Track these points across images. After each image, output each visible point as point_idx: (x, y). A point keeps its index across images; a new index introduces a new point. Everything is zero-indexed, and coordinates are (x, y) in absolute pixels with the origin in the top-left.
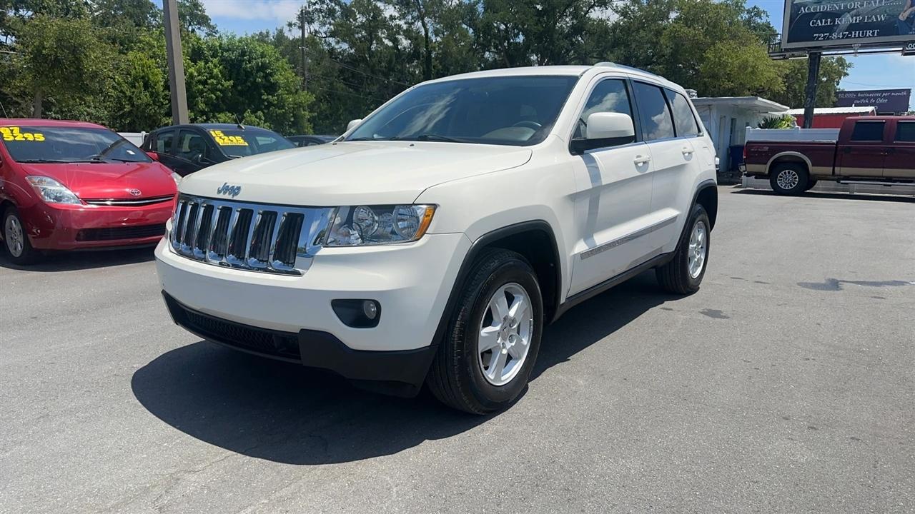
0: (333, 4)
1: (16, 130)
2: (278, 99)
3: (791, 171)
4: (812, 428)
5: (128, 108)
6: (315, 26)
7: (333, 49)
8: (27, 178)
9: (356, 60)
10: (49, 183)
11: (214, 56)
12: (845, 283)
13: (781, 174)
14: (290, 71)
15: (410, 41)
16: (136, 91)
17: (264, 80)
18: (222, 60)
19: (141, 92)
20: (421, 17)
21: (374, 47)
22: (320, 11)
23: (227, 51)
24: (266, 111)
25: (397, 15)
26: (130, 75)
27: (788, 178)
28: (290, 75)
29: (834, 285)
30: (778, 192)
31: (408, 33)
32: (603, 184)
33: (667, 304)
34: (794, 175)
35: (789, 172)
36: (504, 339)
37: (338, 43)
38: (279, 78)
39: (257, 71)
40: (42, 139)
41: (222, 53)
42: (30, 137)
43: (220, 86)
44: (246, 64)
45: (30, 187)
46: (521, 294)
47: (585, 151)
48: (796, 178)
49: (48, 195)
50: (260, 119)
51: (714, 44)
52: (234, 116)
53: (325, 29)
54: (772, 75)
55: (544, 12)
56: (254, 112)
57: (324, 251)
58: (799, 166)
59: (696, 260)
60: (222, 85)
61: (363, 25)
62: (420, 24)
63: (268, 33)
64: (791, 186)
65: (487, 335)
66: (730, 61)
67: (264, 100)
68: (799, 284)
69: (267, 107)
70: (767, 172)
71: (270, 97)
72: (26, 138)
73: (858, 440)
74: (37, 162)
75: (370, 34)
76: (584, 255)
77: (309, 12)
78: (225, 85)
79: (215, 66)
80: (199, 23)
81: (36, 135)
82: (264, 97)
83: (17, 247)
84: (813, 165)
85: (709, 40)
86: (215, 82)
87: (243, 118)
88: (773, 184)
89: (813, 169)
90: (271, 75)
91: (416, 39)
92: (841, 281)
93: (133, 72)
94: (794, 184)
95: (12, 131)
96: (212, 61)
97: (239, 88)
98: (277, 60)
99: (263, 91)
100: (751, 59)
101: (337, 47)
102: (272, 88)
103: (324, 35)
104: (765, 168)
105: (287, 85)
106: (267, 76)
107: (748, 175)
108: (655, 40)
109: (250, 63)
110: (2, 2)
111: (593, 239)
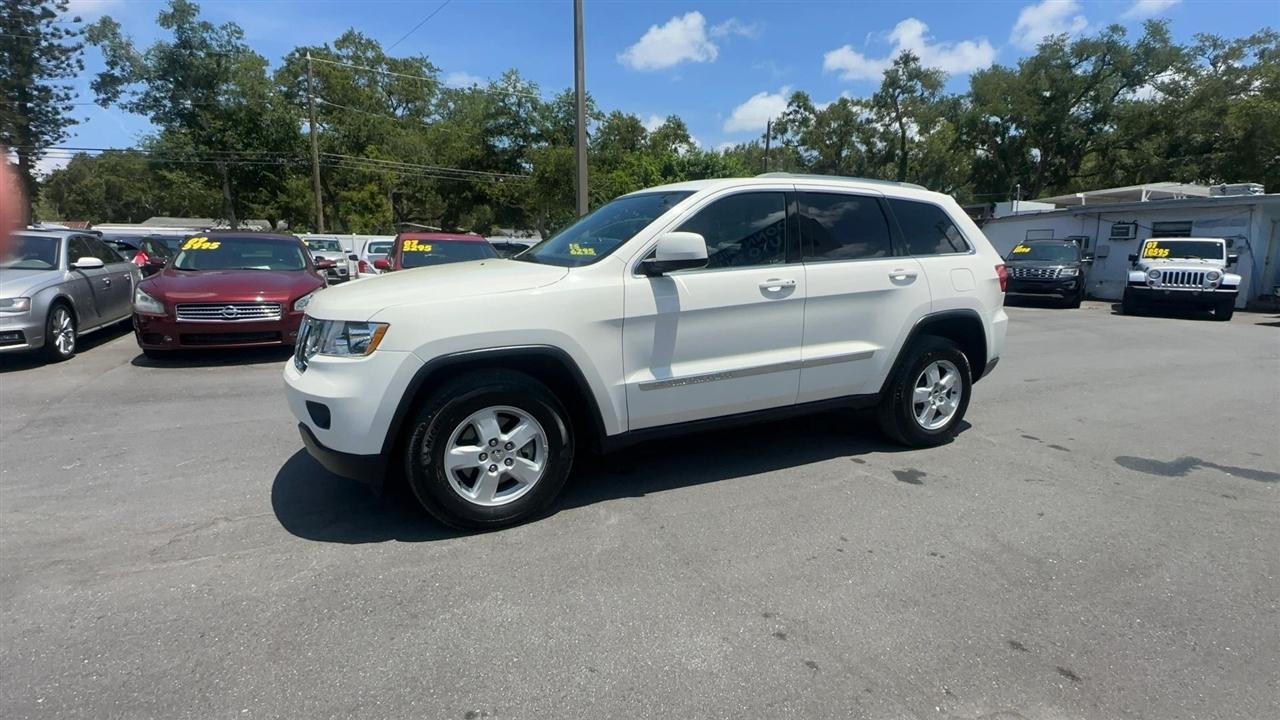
0: (807, 113)
1: (415, 243)
6: (789, 135)
7: (801, 157)
9: (824, 166)
12: (1205, 468)
15: (885, 144)
20: (899, 118)
21: (844, 153)
22: (794, 121)
25: (875, 117)
29: (1183, 467)
31: (884, 137)
32: (682, 310)
33: (871, 455)
36: (495, 460)
37: (806, 150)
40: (429, 249)
42: (421, 248)
46: (527, 419)
47: (664, 274)
53: (798, 138)
55: (1052, 98)
59: (936, 407)
61: (834, 131)
62: (897, 125)
63: (744, 146)
65: (461, 453)
72: (418, 249)
75: (840, 140)
76: (644, 387)
77: (782, 123)
80: (681, 142)
81: (427, 247)
91: (892, 140)
92: (1203, 463)
95: (412, 243)
101: (806, 155)
103: (796, 144)
110: (525, 137)
111: (669, 369)
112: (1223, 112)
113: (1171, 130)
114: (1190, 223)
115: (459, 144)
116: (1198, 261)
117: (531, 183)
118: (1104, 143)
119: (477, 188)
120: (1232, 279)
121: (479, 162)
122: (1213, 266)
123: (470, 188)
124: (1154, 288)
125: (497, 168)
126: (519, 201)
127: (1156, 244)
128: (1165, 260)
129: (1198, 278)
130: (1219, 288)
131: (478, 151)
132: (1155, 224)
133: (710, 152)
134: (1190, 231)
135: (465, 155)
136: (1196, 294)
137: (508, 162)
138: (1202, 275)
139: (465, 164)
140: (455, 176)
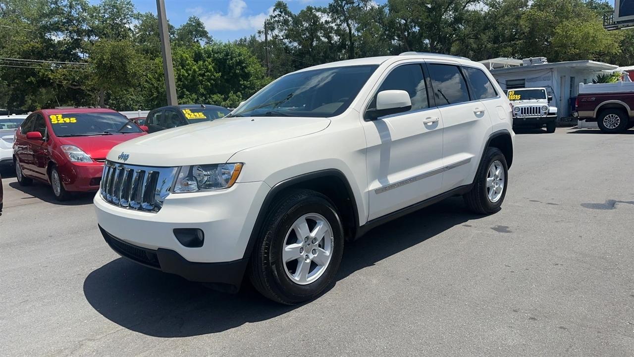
0: (287, 16)
1: (60, 116)
2: (250, 83)
3: (614, 115)
4: (532, 318)
5: (155, 95)
6: (276, 32)
7: (287, 47)
8: (61, 147)
9: (303, 53)
10: (74, 150)
11: (209, 57)
12: (621, 203)
13: (606, 118)
14: (258, 64)
15: (339, 37)
16: (161, 83)
17: (241, 71)
18: (214, 60)
19: (163, 84)
20: (346, 20)
21: (314, 44)
22: (279, 22)
23: (217, 53)
24: (243, 92)
25: (330, 20)
26: (157, 73)
27: (611, 120)
28: (258, 66)
29: (612, 204)
30: (604, 131)
31: (338, 32)
32: (392, 140)
33: (470, 222)
34: (617, 118)
35: (612, 116)
36: (308, 252)
37: (290, 42)
38: (251, 69)
39: (237, 65)
40: (75, 121)
41: (214, 55)
42: (67, 120)
43: (213, 77)
44: (229, 61)
45: (63, 153)
46: (322, 220)
47: (378, 118)
48: (618, 120)
49: (73, 157)
50: (239, 97)
51: (561, 22)
52: (223, 96)
53: (282, 33)
54: (609, 42)
55: (433, 9)
56: (235, 93)
57: (171, 196)
58: (621, 111)
59: (495, 189)
60: (214, 76)
61: (307, 29)
62: (346, 24)
63: (245, 39)
64: (614, 126)
65: (290, 250)
66: (575, 33)
67: (242, 85)
68: (583, 205)
69: (244, 89)
70: (595, 116)
71: (245, 82)
72: (65, 121)
73: (565, 329)
74: (69, 136)
75: (311, 35)
76: (377, 191)
77: (271, 23)
78: (216, 76)
79: (210, 64)
80: (201, 36)
81: (71, 119)
82: (241, 82)
83: (58, 190)
84: (631, 110)
85: (558, 19)
86: (210, 74)
87: (229, 97)
88: (600, 125)
89: (632, 113)
90: (245, 67)
91: (343, 35)
92: (618, 202)
93: (158, 71)
94: (617, 124)
95: (57, 117)
96: (207, 61)
97: (225, 77)
98: (250, 57)
99: (240, 79)
100: (591, 31)
101: (290, 45)
102: (246, 76)
103: (282, 38)
104: (593, 114)
105: (256, 73)
106: (243, 68)
107: (581, 119)
108: (516, 22)
109: (231, 60)
110: (79, 32)
111: (387, 180)
112: (518, 17)
113: (495, 29)
114: (524, 79)
115: (18, 39)
116: (535, 100)
117: (90, 69)
118: (463, 35)
119: (41, 74)
120: (553, 109)
121: (39, 52)
122: (542, 103)
123: (33, 73)
124: (518, 117)
125: (56, 57)
126: (80, 83)
127: (513, 92)
128: (519, 101)
129: (537, 110)
130: (548, 115)
131: (36, 43)
132: (507, 81)
133: (227, 43)
134: (524, 84)
135: (25, 47)
136: (538, 119)
137: (66, 52)
138: (539, 108)
139: (26, 55)
140: (17, 64)
